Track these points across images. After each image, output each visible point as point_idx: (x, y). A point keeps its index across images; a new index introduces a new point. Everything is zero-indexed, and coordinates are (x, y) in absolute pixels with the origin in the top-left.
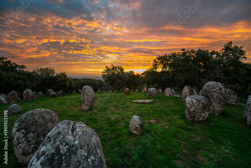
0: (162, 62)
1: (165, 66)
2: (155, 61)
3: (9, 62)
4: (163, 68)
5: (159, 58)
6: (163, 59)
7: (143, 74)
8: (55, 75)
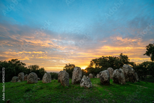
0: (95, 62)
1: (97, 65)
2: (91, 62)
3: (19, 62)
4: (96, 65)
5: (93, 60)
6: (95, 61)
7: (86, 69)
8: (39, 69)
